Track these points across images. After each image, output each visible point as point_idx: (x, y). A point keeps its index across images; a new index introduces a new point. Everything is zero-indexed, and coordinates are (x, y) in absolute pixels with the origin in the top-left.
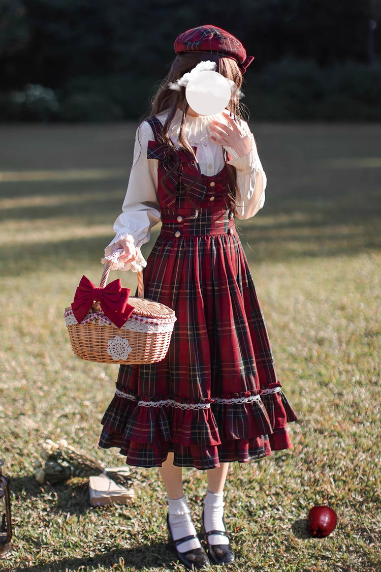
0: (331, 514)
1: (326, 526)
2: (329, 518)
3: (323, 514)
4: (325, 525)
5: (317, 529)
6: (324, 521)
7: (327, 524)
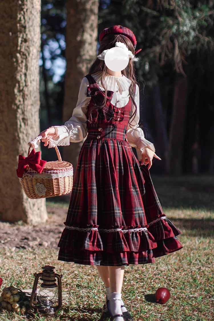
0: (167, 292)
1: (164, 298)
2: (166, 294)
3: (163, 291)
5: (159, 299)
6: (163, 295)
7: (165, 297)
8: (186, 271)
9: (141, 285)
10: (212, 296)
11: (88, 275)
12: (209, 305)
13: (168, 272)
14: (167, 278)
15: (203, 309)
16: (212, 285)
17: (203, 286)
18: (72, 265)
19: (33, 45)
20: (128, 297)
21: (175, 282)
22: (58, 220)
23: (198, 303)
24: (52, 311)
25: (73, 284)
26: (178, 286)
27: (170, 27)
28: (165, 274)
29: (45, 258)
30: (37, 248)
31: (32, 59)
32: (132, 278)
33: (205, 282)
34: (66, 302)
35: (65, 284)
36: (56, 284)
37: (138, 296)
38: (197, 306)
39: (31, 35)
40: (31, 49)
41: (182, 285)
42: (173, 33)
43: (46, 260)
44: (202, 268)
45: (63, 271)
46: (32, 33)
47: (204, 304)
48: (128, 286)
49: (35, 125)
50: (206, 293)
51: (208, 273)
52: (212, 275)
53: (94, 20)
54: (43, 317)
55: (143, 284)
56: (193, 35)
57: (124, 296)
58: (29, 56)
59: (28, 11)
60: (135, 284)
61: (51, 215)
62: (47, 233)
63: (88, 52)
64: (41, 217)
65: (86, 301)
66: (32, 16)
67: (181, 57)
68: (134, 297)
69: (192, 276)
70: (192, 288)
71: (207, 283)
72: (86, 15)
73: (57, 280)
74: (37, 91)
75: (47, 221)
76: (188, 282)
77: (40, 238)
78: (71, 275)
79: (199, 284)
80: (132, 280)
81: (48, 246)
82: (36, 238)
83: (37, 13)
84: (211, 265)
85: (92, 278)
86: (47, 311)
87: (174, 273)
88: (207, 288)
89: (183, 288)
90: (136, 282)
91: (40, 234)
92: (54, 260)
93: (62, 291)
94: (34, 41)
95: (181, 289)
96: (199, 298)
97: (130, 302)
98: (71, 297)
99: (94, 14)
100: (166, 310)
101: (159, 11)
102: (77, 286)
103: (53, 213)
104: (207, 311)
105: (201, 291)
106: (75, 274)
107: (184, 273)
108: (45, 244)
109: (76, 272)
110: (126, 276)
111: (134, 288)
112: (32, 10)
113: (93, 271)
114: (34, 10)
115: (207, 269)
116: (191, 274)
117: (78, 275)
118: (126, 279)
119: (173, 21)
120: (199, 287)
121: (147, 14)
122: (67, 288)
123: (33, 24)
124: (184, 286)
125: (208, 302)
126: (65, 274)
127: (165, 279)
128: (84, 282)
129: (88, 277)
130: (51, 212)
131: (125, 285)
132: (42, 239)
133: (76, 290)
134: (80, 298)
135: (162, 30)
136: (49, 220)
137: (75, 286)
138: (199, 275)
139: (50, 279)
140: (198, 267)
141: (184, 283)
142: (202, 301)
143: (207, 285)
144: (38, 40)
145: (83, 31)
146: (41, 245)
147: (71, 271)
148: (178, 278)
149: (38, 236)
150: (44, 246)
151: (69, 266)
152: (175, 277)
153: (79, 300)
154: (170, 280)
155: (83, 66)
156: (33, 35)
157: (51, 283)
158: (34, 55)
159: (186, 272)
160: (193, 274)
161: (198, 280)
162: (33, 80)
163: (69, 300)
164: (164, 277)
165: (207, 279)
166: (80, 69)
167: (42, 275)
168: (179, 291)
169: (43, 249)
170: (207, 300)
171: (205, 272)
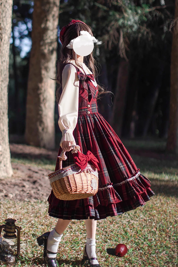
4: (122, 252)
5: (118, 253)
8: (119, 223)
9: (84, 236)
10: (141, 248)
11: (42, 225)
12: (138, 257)
13: (105, 224)
14: (104, 229)
15: (133, 261)
16: (140, 238)
17: (133, 239)
18: (31, 215)
19: (5, 33)
20: (74, 248)
21: (110, 234)
22: (22, 176)
23: (129, 255)
24: (12, 260)
25: (30, 233)
26: (113, 238)
27: (117, 20)
28: (102, 226)
29: (9, 208)
30: (2, 198)
31: (4, 44)
32: (77, 228)
33: (135, 234)
34: (24, 251)
35: (23, 233)
36: (15, 235)
37: (81, 247)
38: (128, 257)
39: (4, 25)
40: (3, 35)
41: (117, 237)
42: (119, 25)
43: (10, 209)
44: (131, 221)
45: (23, 220)
46: (5, 23)
47: (134, 256)
48: (73, 237)
49: (4, 98)
50: (136, 246)
51: (137, 227)
52: (140, 228)
53: (56, 11)
54: (4, 265)
55: (85, 235)
56: (136, 28)
57: (70, 247)
58: (2, 42)
59: (2, 5)
60: (79, 235)
61: (16, 171)
62: (12, 186)
63: (49, 37)
64: (7, 172)
65: (39, 250)
66: (5, 9)
67: (125, 45)
68: (78, 247)
69: (123, 229)
70: (124, 240)
71: (136, 236)
72: (50, 7)
73: (17, 232)
74: (7, 70)
75: (12, 176)
76: (121, 234)
77: (6, 190)
78: (28, 225)
79: (130, 236)
80: (77, 231)
81: (12, 198)
82: (2, 190)
83: (10, 7)
84: (138, 219)
85: (45, 228)
86: (7, 260)
87: (109, 226)
88: (137, 241)
89: (117, 240)
90: (80, 233)
91: (6, 187)
92: (16, 210)
93: (21, 240)
94: (6, 30)
95: (115, 241)
96: (130, 250)
97: (75, 252)
98: (27, 246)
99: (56, 6)
100: (104, 261)
101: (108, 7)
102: (32, 235)
103: (17, 169)
104: (136, 262)
105: (132, 243)
106: (32, 224)
107: (117, 225)
108: (10, 196)
109: (33, 222)
110: (72, 227)
111: (79, 239)
112: (5, 4)
113: (46, 221)
114: (7, 4)
115: (135, 222)
116: (123, 227)
117: (34, 225)
118: (73, 229)
119: (120, 15)
120: (130, 239)
121: (99, 8)
122: (25, 237)
123: (6, 15)
124: (117, 238)
125: (138, 254)
126: (24, 223)
127: (102, 230)
128: (39, 232)
129: (42, 227)
130: (15, 168)
131: (71, 236)
132: (8, 192)
133: (32, 239)
134: (35, 247)
135: (110, 22)
136: (14, 175)
137: (31, 235)
138: (129, 228)
139: (11, 231)
140: (128, 220)
141: (117, 235)
142: (132, 253)
143: (136, 237)
144: (9, 28)
145: (47, 20)
146: (6, 196)
147: (29, 220)
148: (113, 230)
149: (4, 188)
150: (9, 197)
151: (28, 215)
152: (110, 229)
153: (34, 249)
154: (106, 232)
155: (45, 48)
156: (5, 24)
157: (12, 234)
158: (5, 41)
159: (118, 225)
160: (124, 227)
161: (129, 233)
162: (4, 61)
163: (26, 249)
164: (101, 229)
165: (136, 232)
166: (43, 50)
167: (4, 227)
168: (114, 243)
169: (8, 200)
170: (137, 252)
171: (134, 225)
